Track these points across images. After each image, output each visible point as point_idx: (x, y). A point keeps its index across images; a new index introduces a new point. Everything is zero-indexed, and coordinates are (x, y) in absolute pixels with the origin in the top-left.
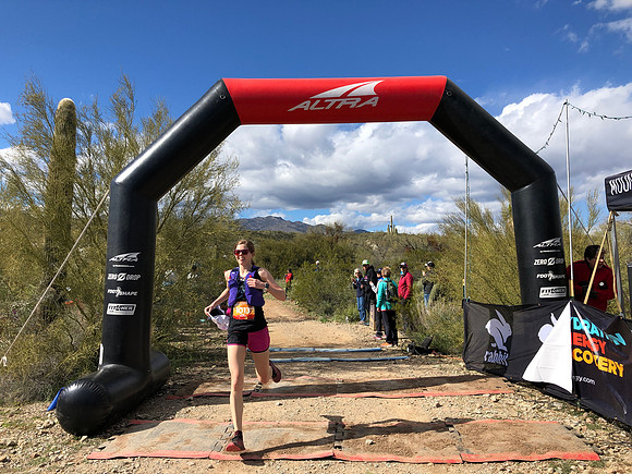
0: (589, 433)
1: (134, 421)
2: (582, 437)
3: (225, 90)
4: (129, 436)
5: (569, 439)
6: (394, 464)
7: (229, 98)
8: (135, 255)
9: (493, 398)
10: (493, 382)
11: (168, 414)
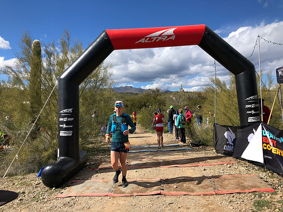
0: (270, 180)
1: (74, 181)
2: (267, 182)
3: (107, 35)
4: (73, 187)
5: (261, 183)
6: (186, 196)
7: (109, 39)
8: (71, 110)
9: (228, 166)
10: (228, 159)
11: (88, 178)
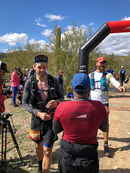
3: (107, 25)
7: (108, 27)
8: (85, 66)
